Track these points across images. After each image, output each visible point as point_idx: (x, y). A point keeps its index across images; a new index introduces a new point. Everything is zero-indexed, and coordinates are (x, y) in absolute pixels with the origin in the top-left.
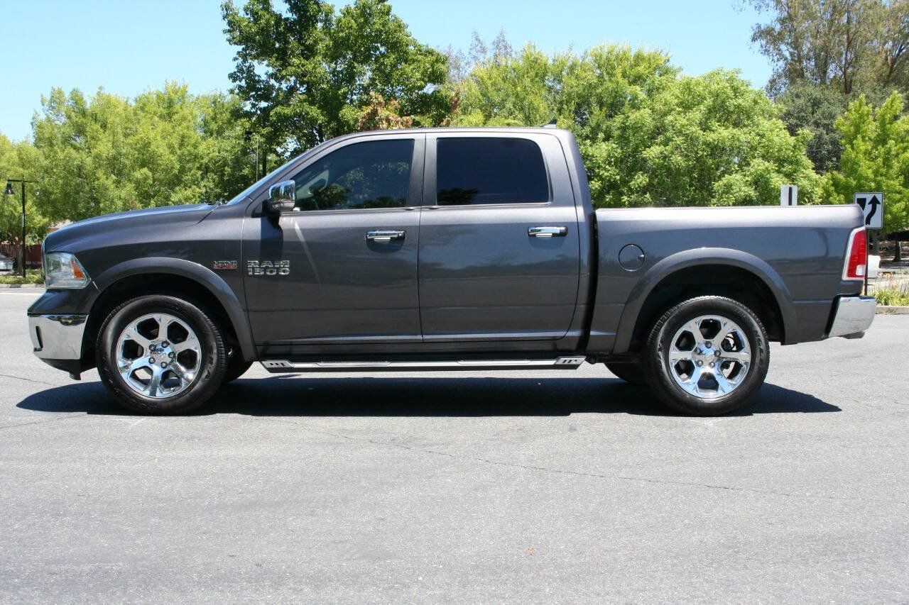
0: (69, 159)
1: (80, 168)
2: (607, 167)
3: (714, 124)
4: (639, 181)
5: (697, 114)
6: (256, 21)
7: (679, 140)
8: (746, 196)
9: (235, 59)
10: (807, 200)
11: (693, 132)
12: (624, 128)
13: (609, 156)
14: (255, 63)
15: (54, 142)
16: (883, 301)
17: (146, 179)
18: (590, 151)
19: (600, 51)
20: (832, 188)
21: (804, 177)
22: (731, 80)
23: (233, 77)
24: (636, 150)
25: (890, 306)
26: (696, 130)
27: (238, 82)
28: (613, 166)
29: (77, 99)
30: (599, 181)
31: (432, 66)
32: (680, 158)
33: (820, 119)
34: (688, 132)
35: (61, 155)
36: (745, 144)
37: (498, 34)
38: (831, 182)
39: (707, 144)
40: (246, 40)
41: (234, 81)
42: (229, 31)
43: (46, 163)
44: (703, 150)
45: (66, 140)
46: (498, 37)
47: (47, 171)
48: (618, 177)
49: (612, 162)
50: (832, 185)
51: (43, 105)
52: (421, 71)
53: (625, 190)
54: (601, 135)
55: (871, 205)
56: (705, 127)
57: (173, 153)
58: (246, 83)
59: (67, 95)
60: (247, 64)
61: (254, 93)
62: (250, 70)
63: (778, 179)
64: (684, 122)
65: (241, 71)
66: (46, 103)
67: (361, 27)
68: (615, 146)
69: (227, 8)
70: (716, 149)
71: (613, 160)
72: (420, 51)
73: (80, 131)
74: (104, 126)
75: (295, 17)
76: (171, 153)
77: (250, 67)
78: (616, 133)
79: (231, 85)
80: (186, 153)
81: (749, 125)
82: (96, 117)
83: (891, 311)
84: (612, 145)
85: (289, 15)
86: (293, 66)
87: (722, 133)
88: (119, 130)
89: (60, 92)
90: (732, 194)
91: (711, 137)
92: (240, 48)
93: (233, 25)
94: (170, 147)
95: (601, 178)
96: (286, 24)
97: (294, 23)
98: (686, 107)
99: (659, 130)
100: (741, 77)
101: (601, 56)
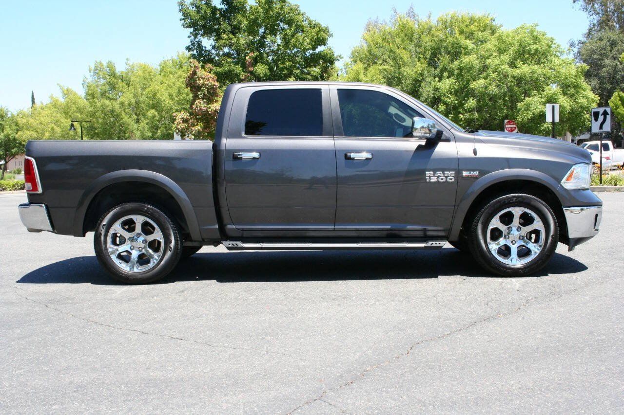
0: (104, 106)
1: (112, 111)
2: (449, 95)
3: (519, 63)
4: (470, 104)
5: (506, 57)
6: (198, 12)
7: (494, 75)
8: (541, 112)
9: (189, 37)
10: (585, 112)
11: (504, 69)
12: (461, 69)
13: (450, 88)
14: (201, 38)
15: (95, 96)
16: (613, 183)
17: (154, 117)
18: (439, 85)
19: (445, 17)
20: (620, 102)
21: (583, 97)
22: (532, 32)
23: (189, 49)
24: (468, 83)
25: (618, 186)
26: (506, 68)
27: (191, 52)
28: (453, 94)
29: (111, 66)
30: (444, 105)
31: (317, 35)
32: (495, 87)
33: (616, 54)
34: (500, 69)
35: (99, 104)
36: (542, 76)
37: (409, 8)
38: (618, 98)
39: (514, 77)
40: (193, 24)
41: (189, 51)
42: (184, 19)
43: (91, 109)
44: (512, 82)
45: (103, 94)
46: (409, 10)
47: (93, 115)
48: (456, 102)
49: (452, 92)
50: (620, 100)
51: (90, 72)
52: (310, 38)
53: (461, 110)
54: (446, 74)
55: (603, 116)
56: (512, 65)
57: (172, 99)
58: (197, 52)
59: (105, 65)
60: (197, 40)
61: (202, 59)
62: (199, 43)
63: (563, 99)
64: (498, 62)
65: (193, 44)
66: (92, 71)
67: (267, 11)
68: (454, 81)
69: (181, 4)
70: (520, 81)
71: (453, 90)
72: (310, 24)
73: (113, 87)
74: (128, 84)
75: (226, 7)
76: (170, 99)
77: (199, 41)
78: (456, 72)
79: (188, 54)
80: (182, 98)
81: (544, 62)
82: (122, 77)
83: (617, 190)
84: (452, 80)
85: (222, 6)
86: (223, 39)
87: (524, 69)
88: (138, 85)
89: (101, 63)
90: (531, 111)
91: (517, 72)
92: (191, 30)
93: (186, 15)
94: (170, 95)
95: (446, 104)
96: (221, 12)
97: (226, 11)
98: (501, 52)
99: (485, 68)
100: (538, 29)
101: (446, 21)
